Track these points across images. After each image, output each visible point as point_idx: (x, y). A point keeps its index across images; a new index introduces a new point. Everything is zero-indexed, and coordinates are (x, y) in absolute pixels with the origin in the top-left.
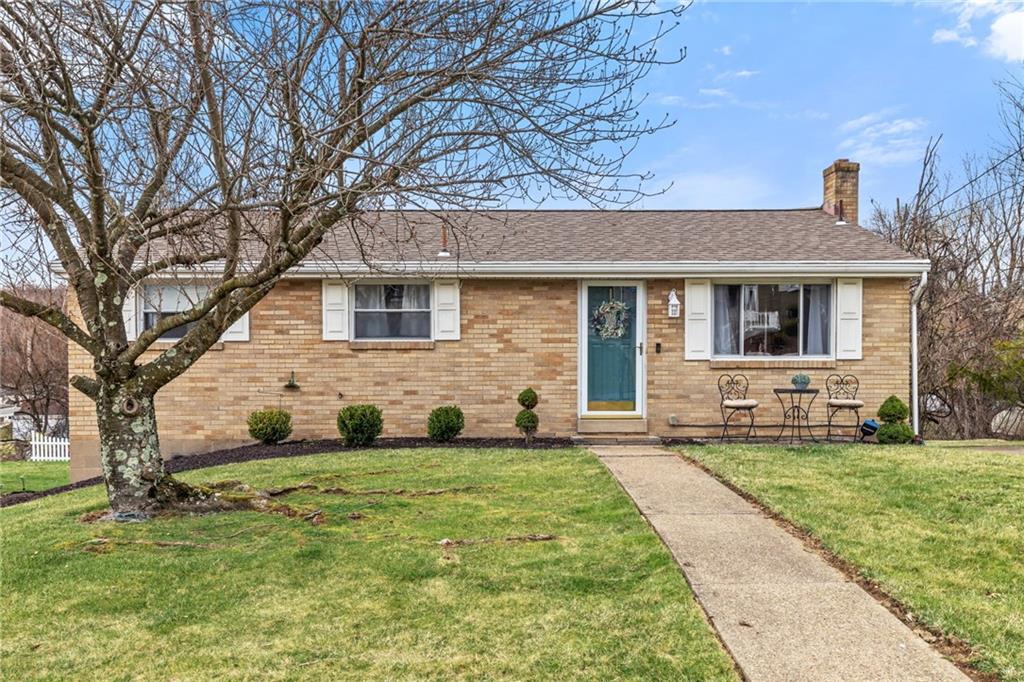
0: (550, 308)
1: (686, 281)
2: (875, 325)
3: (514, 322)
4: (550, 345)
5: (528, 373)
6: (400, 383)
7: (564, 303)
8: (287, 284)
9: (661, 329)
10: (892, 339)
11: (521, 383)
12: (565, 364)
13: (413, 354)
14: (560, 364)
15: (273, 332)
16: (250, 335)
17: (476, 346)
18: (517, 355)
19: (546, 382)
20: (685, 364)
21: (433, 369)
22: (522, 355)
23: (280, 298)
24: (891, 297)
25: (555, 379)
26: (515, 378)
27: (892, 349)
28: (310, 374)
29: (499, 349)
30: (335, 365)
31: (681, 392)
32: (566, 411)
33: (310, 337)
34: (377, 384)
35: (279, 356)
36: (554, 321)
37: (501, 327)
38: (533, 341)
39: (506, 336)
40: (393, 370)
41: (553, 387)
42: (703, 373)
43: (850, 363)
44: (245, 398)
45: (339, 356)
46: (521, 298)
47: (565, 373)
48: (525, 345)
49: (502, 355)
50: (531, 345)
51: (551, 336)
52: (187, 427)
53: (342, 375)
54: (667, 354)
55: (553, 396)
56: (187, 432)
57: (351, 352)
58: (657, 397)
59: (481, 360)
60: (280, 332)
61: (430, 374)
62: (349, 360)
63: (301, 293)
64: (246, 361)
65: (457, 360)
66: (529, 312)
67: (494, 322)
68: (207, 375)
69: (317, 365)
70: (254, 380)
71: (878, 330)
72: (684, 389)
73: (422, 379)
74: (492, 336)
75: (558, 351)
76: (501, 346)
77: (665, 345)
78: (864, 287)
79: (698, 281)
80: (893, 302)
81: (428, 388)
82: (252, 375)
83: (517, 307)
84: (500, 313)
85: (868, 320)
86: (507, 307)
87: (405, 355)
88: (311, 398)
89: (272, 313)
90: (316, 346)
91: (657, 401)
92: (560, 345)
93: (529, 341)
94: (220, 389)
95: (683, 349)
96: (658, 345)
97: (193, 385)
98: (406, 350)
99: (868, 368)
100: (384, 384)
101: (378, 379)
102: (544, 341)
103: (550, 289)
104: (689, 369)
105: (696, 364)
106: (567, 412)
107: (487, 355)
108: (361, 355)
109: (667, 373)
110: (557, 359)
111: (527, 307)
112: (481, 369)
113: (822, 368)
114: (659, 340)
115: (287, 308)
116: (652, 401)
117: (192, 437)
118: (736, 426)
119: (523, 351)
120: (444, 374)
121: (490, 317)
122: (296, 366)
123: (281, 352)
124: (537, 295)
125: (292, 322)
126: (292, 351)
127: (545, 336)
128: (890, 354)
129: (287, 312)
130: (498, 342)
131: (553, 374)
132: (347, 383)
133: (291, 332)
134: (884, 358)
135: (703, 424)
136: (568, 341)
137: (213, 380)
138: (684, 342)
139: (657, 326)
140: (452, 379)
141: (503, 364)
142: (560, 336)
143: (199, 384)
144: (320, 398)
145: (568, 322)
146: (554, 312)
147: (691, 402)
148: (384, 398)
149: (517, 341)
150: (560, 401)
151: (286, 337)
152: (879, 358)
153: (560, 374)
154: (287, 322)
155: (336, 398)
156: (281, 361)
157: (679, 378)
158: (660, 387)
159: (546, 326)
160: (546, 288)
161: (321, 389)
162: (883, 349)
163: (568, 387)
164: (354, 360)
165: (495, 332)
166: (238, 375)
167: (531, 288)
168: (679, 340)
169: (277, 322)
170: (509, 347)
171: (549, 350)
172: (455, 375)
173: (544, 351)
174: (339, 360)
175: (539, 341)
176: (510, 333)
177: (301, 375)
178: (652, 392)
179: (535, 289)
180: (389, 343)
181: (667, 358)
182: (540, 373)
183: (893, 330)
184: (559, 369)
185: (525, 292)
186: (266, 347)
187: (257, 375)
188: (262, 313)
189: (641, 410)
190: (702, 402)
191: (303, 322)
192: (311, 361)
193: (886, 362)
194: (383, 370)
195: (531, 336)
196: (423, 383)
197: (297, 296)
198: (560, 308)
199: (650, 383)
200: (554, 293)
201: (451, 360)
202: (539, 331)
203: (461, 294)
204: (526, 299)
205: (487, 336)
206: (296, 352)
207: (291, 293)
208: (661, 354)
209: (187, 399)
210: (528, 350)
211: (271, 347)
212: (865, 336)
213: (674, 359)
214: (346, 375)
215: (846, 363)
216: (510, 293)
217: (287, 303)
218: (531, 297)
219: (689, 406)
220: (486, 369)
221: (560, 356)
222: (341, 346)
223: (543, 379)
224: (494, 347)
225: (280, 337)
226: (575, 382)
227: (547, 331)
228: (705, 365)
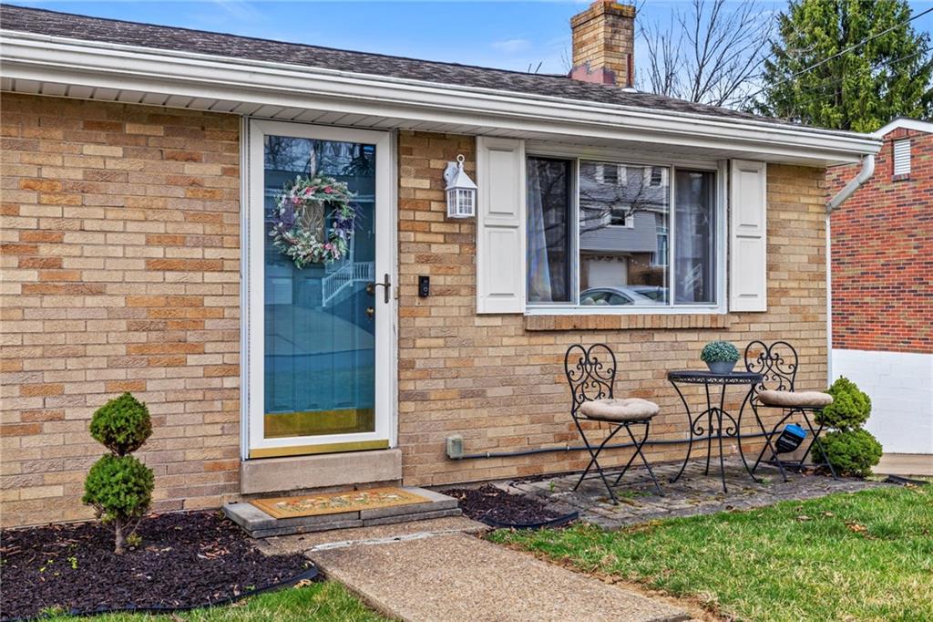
0: (172, 182)
1: (479, 139)
2: (782, 250)
3: (69, 212)
4: (170, 276)
5: (109, 350)
7: (207, 171)
9: (429, 244)
10: (805, 276)
11: (90, 375)
12: (209, 324)
14: (197, 324)
18: (78, 301)
19: (161, 372)
20: (478, 321)
22: (91, 301)
24: (804, 200)
25: (183, 364)
26: (72, 363)
27: (806, 293)
31: (468, 384)
32: (210, 442)
36: (179, 216)
38: (121, 264)
39: (45, 251)
41: (180, 384)
42: (512, 342)
43: (748, 319)
46: (89, 149)
47: (209, 347)
48: (96, 277)
49: (33, 301)
50: (117, 276)
51: (173, 253)
54: (441, 299)
55: (179, 408)
58: (422, 397)
66: (112, 188)
71: (786, 258)
72: (475, 378)
75: (192, 290)
76: (32, 276)
77: (437, 281)
78: (769, 180)
79: (503, 142)
80: (805, 209)
83: (78, 175)
84: (28, 187)
85: (774, 241)
86: (46, 173)
91: (420, 406)
92: (197, 277)
93: (110, 264)
95: (473, 289)
96: (424, 281)
99: (774, 327)
102: (154, 265)
103: (170, 132)
104: (485, 331)
105: (498, 321)
106: (215, 447)
109: (441, 342)
110: (190, 313)
111: (108, 177)
113: (711, 329)
114: (425, 270)
116: (409, 406)
118: (572, 450)
119: (97, 290)
124: (137, 146)
127: (157, 252)
128: (804, 302)
131: (177, 351)
134: (795, 309)
135: (510, 450)
136: (217, 266)
138: (474, 274)
139: (420, 237)
141: (39, 327)
142: (197, 253)
145: (215, 218)
146: (180, 192)
147: (489, 404)
149: (77, 264)
150: (199, 418)
152: (787, 310)
153: (197, 349)
157: (464, 353)
158: (427, 374)
159: (161, 228)
160: (159, 130)
162: (793, 293)
163: (216, 383)
165: (14, 237)
167: (119, 127)
168: (464, 270)
171: (171, 291)
173: (154, 291)
175: (142, 264)
178: (410, 386)
179: (130, 129)
181: (442, 309)
182: (142, 349)
183: (805, 259)
184: (192, 337)
185: (102, 135)
189: (385, 427)
190: (508, 403)
193: (799, 317)
195: (119, 252)
198: (195, 183)
199: (404, 365)
200: (179, 143)
202: (142, 239)
204: (101, 153)
208: (430, 301)
210: (109, 289)
212: (770, 268)
213: (455, 312)
215: (743, 318)
216: (58, 134)
218: (118, 151)
219: (484, 413)
221: (197, 303)
223: (150, 364)
226: (233, 370)
227: (161, 240)
228: (514, 326)
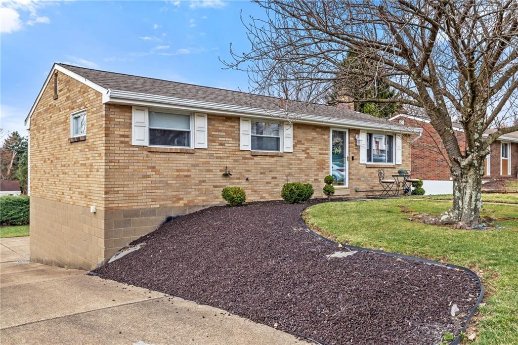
0: (322, 139)
1: (360, 131)
2: (404, 152)
3: (310, 144)
4: (321, 156)
5: (314, 169)
6: (270, 173)
7: (325, 137)
8: (224, 118)
10: (407, 157)
11: (312, 173)
12: (326, 165)
13: (275, 159)
14: (324, 165)
15: (218, 144)
16: (208, 145)
17: (298, 155)
18: (311, 160)
19: (320, 173)
20: (360, 165)
21: (282, 166)
22: (313, 160)
23: (221, 125)
24: (407, 141)
25: (323, 171)
26: (310, 171)
28: (234, 168)
29: (306, 157)
30: (245, 163)
31: (358, 177)
33: (234, 148)
34: (261, 173)
35: (221, 158)
36: (323, 145)
37: (306, 146)
38: (316, 154)
39: (308, 151)
40: (267, 166)
41: (322, 175)
42: (364, 169)
44: (204, 181)
45: (246, 158)
46: (312, 133)
47: (326, 169)
48: (313, 156)
49: (306, 160)
50: (315, 156)
51: (322, 152)
52: (174, 199)
53: (247, 168)
55: (322, 179)
56: (174, 202)
57: (251, 157)
58: (352, 179)
59: (299, 162)
60: (221, 144)
61: (281, 168)
62: (250, 161)
63: (230, 124)
64: (205, 160)
65: (291, 162)
66: (315, 140)
67: (303, 144)
68: (186, 168)
69: (237, 163)
70: (209, 171)
71: (405, 154)
73: (278, 171)
74: (303, 151)
75: (324, 158)
76: (306, 155)
77: (355, 157)
78: (402, 138)
79: (363, 131)
80: (407, 143)
81: (281, 175)
82: (208, 168)
83: (311, 138)
84: (306, 140)
85: (403, 150)
86: (308, 137)
87: (272, 159)
88: (235, 181)
89: (217, 133)
90: (237, 153)
91: (352, 181)
92: (324, 156)
94: (192, 176)
95: (359, 159)
96: (353, 157)
97: (178, 173)
98: (273, 156)
99: (402, 168)
100: (264, 173)
101: (262, 171)
102: (321, 154)
103: (322, 130)
104: (361, 167)
105: (363, 165)
107: (301, 160)
108: (255, 158)
109: (355, 169)
111: (314, 138)
112: (299, 166)
113: (393, 168)
114: (353, 155)
115: (225, 131)
116: (350, 181)
117: (177, 205)
119: (313, 158)
120: (286, 168)
121: (303, 142)
122: (228, 163)
123: (221, 155)
124: (318, 133)
125: (227, 139)
126: (226, 155)
127: (320, 151)
129: (224, 134)
130: (305, 154)
131: (322, 169)
132: (249, 173)
133: (226, 145)
134: (406, 164)
135: (364, 190)
136: (327, 154)
137: (189, 171)
138: (359, 156)
139: (352, 149)
140: (289, 171)
141: (307, 164)
142: (324, 152)
143: (181, 173)
144: (238, 181)
145: (326, 145)
146: (323, 141)
147: (361, 181)
148: (264, 180)
149: (311, 153)
151: (224, 147)
153: (324, 169)
154: (224, 139)
155: (245, 181)
156: (221, 160)
157: (358, 171)
158: (353, 175)
159: (320, 147)
160: (320, 130)
161: (238, 176)
162: (406, 161)
164: (253, 161)
165: (304, 149)
166: (201, 168)
169: (220, 139)
170: (309, 157)
171: (322, 158)
172: (290, 169)
173: (320, 158)
174: (246, 161)
175: (318, 154)
176: (309, 150)
177: (230, 168)
178: (350, 177)
179: (317, 130)
180: (267, 153)
181: (355, 162)
182: (318, 169)
184: (324, 167)
185: (314, 131)
186: (215, 152)
187: (210, 168)
188: (213, 133)
189: (347, 185)
190: (364, 181)
191: (231, 139)
192: (235, 161)
193: (406, 166)
194: (264, 166)
195: (316, 151)
196: (279, 173)
197: (229, 125)
198: (324, 139)
200: (323, 132)
201: (289, 162)
202: (318, 149)
203: (294, 130)
204: (314, 134)
205: (301, 151)
206: (228, 155)
207: (226, 123)
208: (353, 161)
209: (175, 182)
210: (315, 158)
211: (217, 152)
212: (402, 155)
213: (357, 163)
214: (249, 169)
215: (398, 166)
216: (309, 131)
217: (224, 128)
218: (315, 134)
219: (361, 183)
220: (301, 166)
221: (324, 161)
222: (247, 153)
223: (319, 171)
224: (303, 156)
225: (221, 147)
226: (329, 173)
227: (320, 149)
228: (365, 166)
